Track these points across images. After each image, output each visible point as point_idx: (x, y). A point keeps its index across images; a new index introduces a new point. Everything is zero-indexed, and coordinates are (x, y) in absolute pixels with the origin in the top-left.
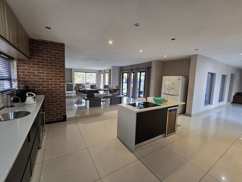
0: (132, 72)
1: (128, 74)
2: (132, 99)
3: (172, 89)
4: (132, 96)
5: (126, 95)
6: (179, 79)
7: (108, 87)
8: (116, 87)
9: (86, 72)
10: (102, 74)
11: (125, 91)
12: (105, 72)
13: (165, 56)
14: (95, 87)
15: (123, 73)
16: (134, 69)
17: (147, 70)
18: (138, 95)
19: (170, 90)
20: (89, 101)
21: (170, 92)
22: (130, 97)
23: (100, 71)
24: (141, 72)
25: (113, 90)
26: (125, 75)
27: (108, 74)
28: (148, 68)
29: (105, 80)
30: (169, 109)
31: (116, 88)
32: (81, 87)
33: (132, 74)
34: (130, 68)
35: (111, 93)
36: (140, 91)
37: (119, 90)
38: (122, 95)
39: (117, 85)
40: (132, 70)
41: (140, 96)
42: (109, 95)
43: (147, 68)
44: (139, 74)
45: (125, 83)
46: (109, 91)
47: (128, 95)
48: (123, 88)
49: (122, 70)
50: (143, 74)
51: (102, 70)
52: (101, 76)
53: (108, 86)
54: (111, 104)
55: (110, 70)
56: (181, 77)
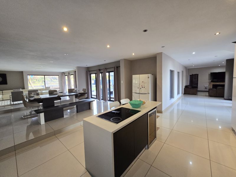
0: (100, 73)
1: (96, 75)
2: (102, 101)
3: (142, 87)
4: (103, 98)
5: (95, 97)
6: (148, 78)
7: (74, 91)
8: (83, 90)
9: (44, 75)
10: (66, 76)
11: (94, 93)
12: (69, 74)
13: (133, 54)
14: (55, 93)
15: (90, 74)
16: (101, 69)
17: (115, 70)
18: (108, 96)
19: (141, 89)
20: (43, 113)
21: (141, 91)
22: (100, 99)
23: (63, 74)
24: (109, 72)
25: (80, 93)
26: (93, 76)
27: (73, 75)
28: (117, 67)
29: (71, 83)
30: (149, 113)
31: (83, 92)
32: (32, 95)
33: (101, 74)
34: (98, 68)
35: (78, 98)
36: (111, 91)
37: (87, 93)
38: (92, 98)
39: (85, 87)
40: (99, 70)
41: (111, 96)
42: (75, 100)
43: (115, 67)
44: (107, 74)
45: (94, 84)
46: (74, 96)
47: (98, 97)
48: (92, 90)
49: (89, 71)
50: (112, 74)
51: (66, 72)
52: (64, 78)
53: (74, 89)
54: (77, 112)
55: (75, 71)
56: (150, 75)
